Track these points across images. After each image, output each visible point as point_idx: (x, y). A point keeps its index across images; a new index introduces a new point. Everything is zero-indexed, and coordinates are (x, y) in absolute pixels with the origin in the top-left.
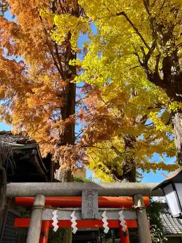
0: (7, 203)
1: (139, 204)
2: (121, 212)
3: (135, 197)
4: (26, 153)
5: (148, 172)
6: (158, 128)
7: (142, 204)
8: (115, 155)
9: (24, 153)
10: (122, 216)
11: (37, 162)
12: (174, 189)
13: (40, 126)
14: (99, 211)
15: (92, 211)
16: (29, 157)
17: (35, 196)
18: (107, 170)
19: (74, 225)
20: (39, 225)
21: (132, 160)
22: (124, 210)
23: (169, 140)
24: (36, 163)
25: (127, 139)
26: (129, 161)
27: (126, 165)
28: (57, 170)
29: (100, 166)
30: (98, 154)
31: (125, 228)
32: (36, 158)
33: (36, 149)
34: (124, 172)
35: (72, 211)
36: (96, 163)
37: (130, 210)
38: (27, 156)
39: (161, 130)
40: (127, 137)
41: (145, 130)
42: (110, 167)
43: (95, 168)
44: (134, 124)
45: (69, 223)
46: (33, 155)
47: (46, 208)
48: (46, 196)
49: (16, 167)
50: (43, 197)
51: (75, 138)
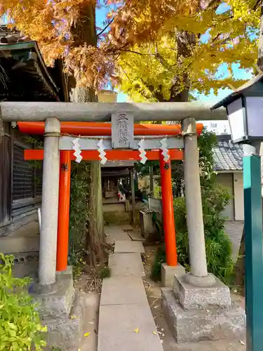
0: (10, 133)
1: (189, 131)
2: (165, 139)
3: (185, 121)
4: (20, 58)
5: (206, 94)
6: (237, 14)
7: (193, 130)
8: (161, 69)
9: (16, 57)
10: (165, 145)
11: (41, 74)
12: (244, 105)
13: (35, 11)
14: (135, 139)
15: (125, 140)
16: (25, 64)
17: (44, 121)
18: (148, 92)
19: (102, 155)
20: (56, 156)
21: (186, 76)
22: (168, 138)
23: (249, 40)
24: (38, 75)
25: (182, 41)
26: (181, 78)
27: (176, 85)
28: (73, 90)
29: (137, 86)
30: (135, 67)
31: (167, 158)
32: (36, 65)
33: (33, 50)
34: (172, 95)
35: (99, 139)
36: (131, 82)
37: (176, 137)
38: (22, 64)
39: (240, 19)
40: (182, 37)
41: (214, 23)
42: (151, 88)
43: (129, 90)
44: (197, 11)
45: (96, 153)
46: (31, 60)
47: (63, 135)
48: (60, 120)
49: (7, 78)
50: (57, 122)
51: (97, 37)
